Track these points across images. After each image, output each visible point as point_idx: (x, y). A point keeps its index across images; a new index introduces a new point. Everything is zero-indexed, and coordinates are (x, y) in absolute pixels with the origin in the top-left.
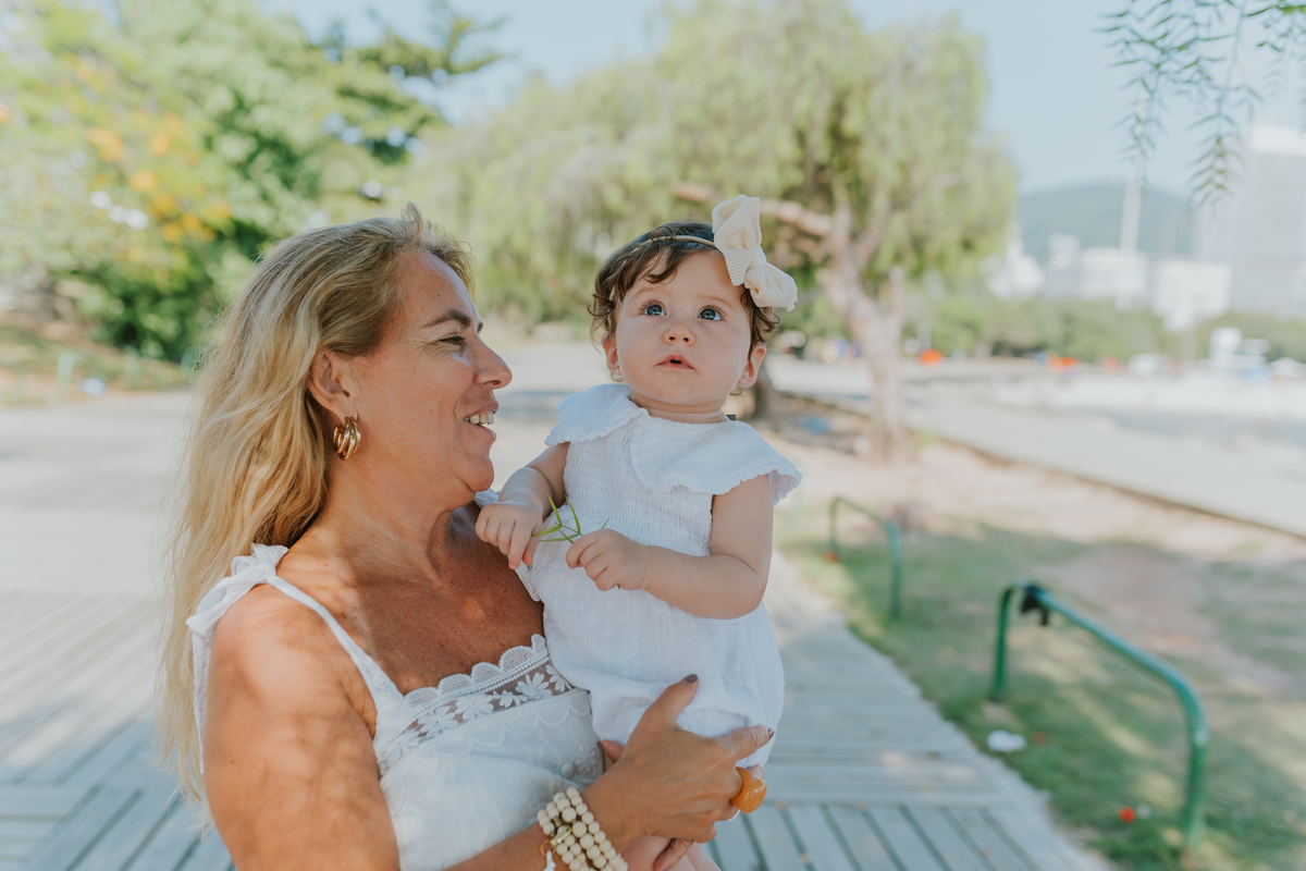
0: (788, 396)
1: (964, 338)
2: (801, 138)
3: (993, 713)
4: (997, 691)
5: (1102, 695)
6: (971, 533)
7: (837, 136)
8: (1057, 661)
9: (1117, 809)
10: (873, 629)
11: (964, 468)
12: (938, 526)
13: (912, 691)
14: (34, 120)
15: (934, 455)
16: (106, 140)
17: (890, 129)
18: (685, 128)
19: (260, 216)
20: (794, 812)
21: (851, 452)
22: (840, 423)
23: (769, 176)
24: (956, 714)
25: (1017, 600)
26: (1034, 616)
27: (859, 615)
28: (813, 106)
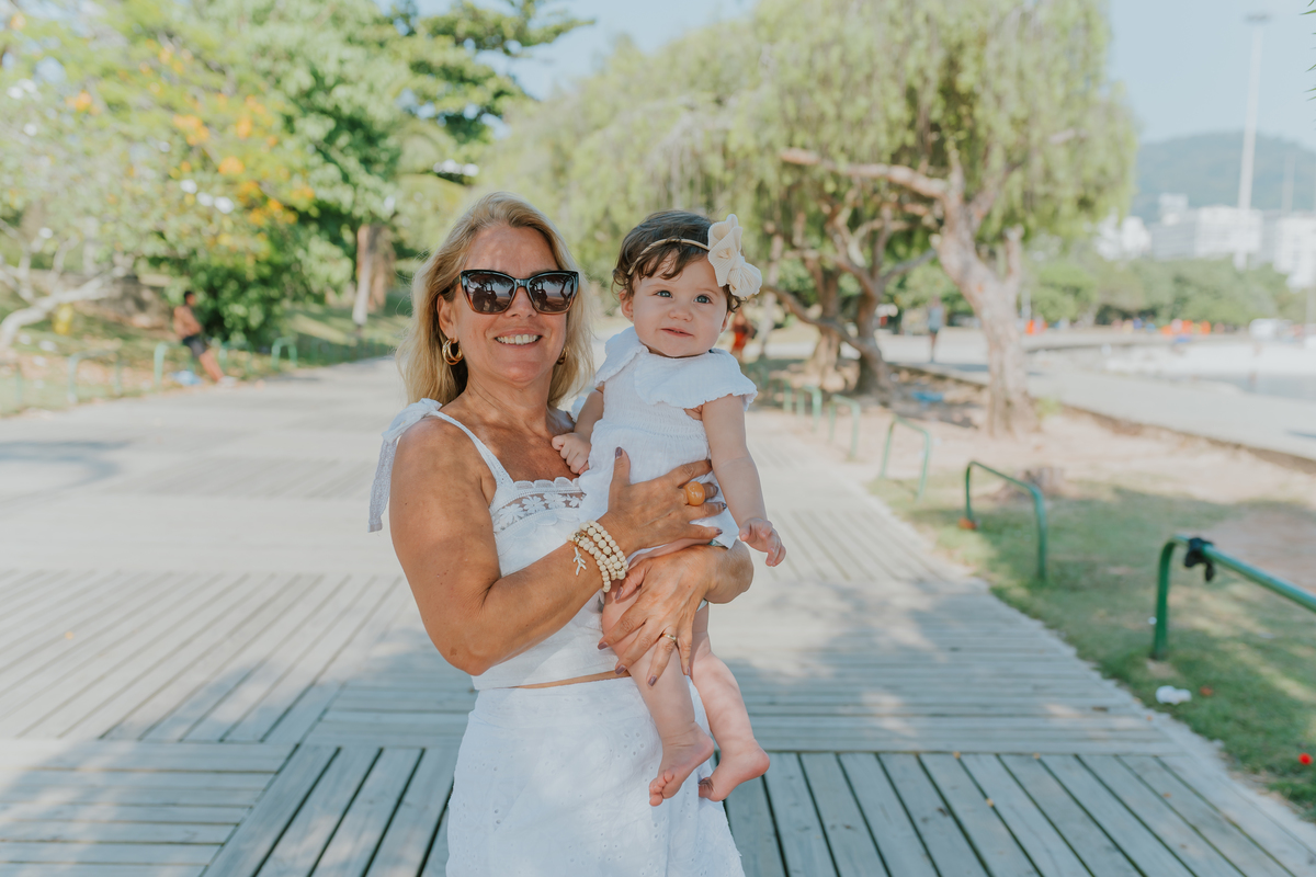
0: (896, 368)
1: (1069, 303)
2: (911, 96)
3: (1155, 668)
4: (1159, 647)
5: (1266, 650)
6: (1107, 496)
7: (949, 92)
8: (1214, 618)
9: (1296, 755)
10: (1019, 592)
11: (1089, 436)
12: (1071, 491)
13: (1069, 652)
14: (115, 107)
15: (1055, 423)
16: (188, 124)
17: (1006, 84)
18: (791, 91)
19: (343, 197)
20: (969, 761)
21: (966, 423)
22: (952, 393)
23: (879, 137)
24: (1117, 671)
25: (1180, 553)
26: (1200, 569)
27: (1000, 579)
28: (925, 62)
